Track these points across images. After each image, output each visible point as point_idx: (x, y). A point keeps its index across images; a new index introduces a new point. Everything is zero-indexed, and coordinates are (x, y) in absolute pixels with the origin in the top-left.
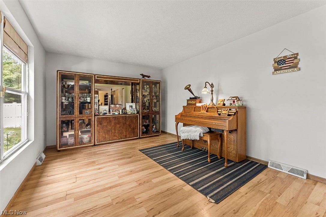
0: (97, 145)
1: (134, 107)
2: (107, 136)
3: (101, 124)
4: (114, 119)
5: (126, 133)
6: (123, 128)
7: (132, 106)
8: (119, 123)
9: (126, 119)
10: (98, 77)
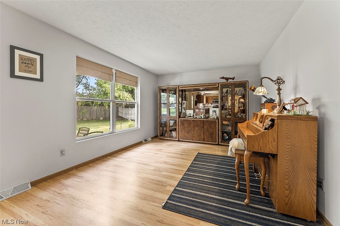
0: (181, 141)
1: (218, 112)
2: (187, 135)
3: (183, 125)
4: (193, 122)
5: (204, 137)
6: (200, 131)
7: (215, 111)
8: (198, 126)
9: (204, 123)
10: (181, 87)
